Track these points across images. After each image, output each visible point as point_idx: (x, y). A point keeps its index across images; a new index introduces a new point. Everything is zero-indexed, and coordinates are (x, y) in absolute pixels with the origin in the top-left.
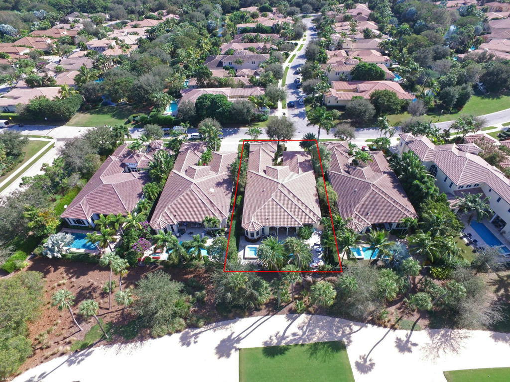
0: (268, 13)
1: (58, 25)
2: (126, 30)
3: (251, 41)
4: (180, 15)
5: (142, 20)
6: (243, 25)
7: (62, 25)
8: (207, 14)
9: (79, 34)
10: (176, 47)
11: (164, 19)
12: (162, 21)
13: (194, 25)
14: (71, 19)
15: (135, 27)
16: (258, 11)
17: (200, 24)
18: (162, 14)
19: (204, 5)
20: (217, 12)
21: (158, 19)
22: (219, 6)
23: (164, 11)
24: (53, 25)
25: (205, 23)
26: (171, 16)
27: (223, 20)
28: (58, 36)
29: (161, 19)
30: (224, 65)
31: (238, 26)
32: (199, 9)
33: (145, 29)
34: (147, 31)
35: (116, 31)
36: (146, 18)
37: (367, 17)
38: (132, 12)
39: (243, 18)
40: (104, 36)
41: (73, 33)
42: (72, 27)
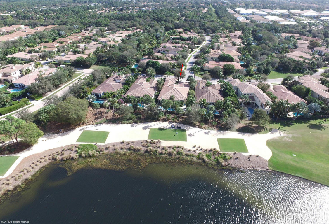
0: (188, 32)
1: (84, 31)
2: (116, 35)
3: (176, 43)
4: (143, 30)
5: (124, 31)
6: (173, 36)
7: (86, 31)
8: (157, 30)
9: (93, 35)
10: (140, 43)
11: (135, 31)
12: (134, 32)
13: (149, 35)
14: (90, 29)
15: (121, 34)
16: (183, 31)
17: (152, 35)
18: (134, 29)
19: (156, 26)
20: (162, 30)
21: (132, 31)
22: (163, 27)
23: (135, 28)
24: (81, 31)
25: (155, 34)
26: (138, 30)
27: (164, 33)
28: (84, 36)
29: (133, 31)
30: (161, 52)
31: (171, 36)
32: (153, 28)
33: (126, 35)
34: (127, 36)
35: (111, 35)
36: (126, 30)
37: (238, 37)
38: (119, 27)
39: (174, 33)
40: (105, 37)
41: (91, 34)
42: (90, 32)
